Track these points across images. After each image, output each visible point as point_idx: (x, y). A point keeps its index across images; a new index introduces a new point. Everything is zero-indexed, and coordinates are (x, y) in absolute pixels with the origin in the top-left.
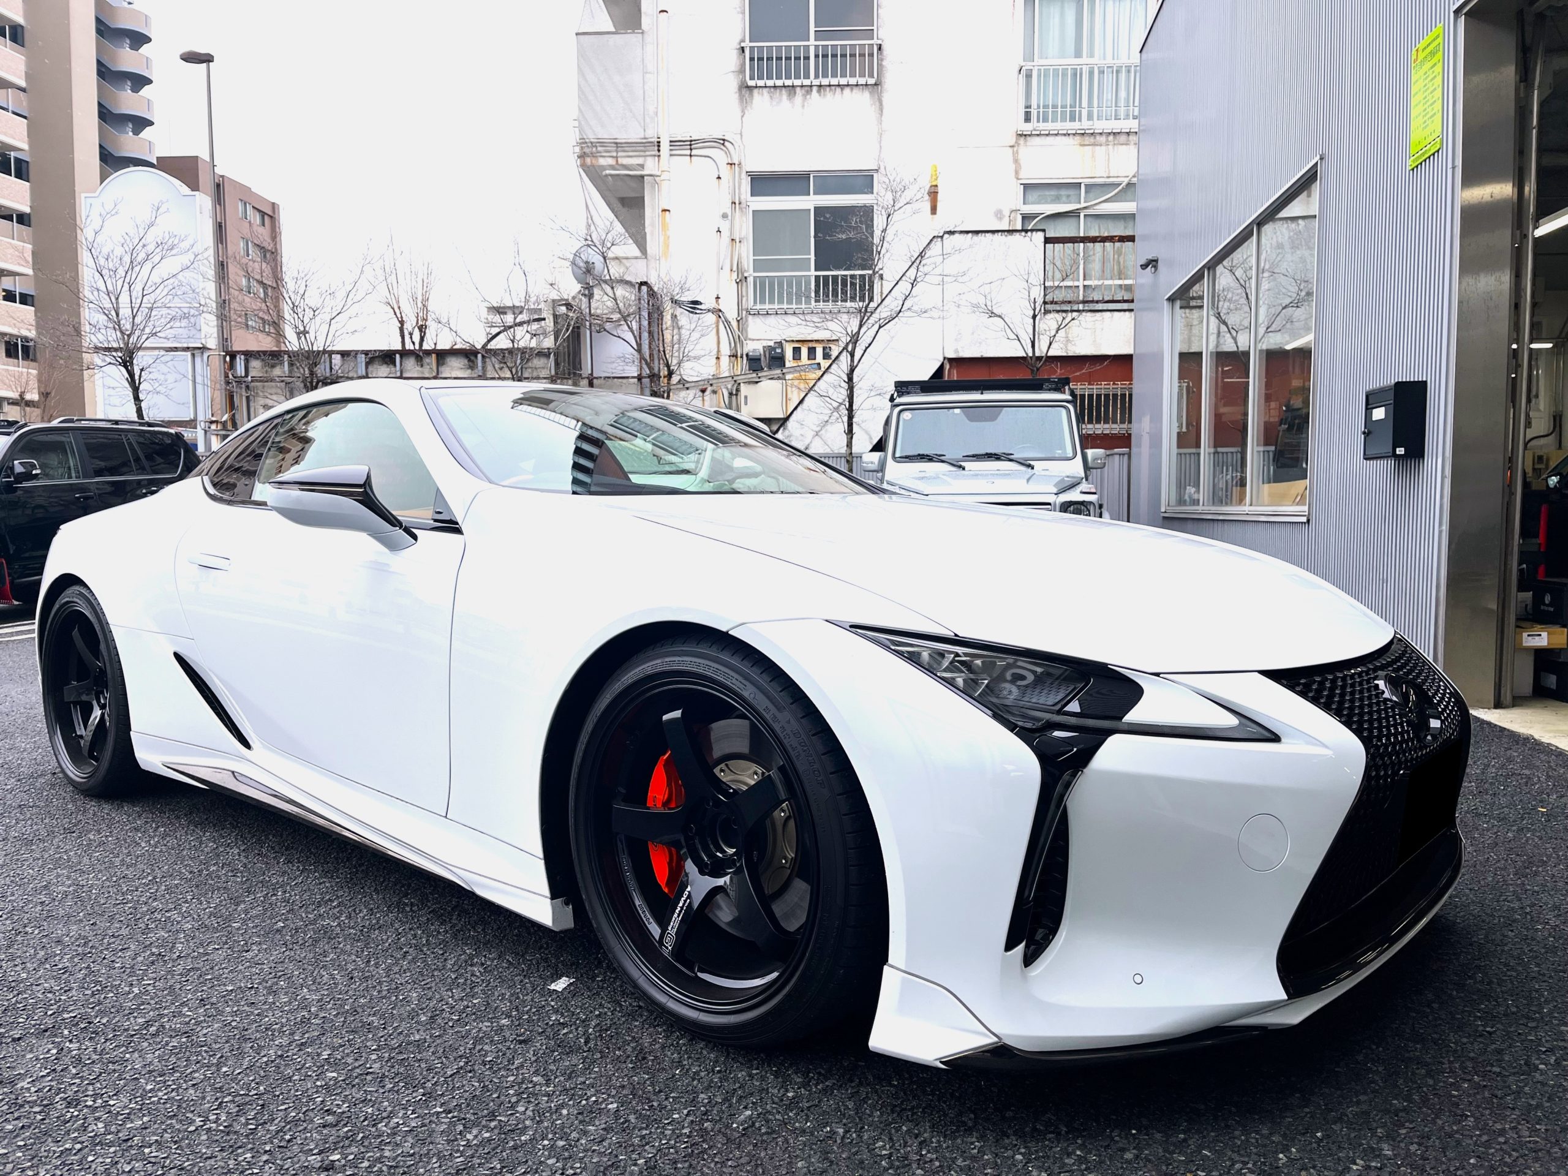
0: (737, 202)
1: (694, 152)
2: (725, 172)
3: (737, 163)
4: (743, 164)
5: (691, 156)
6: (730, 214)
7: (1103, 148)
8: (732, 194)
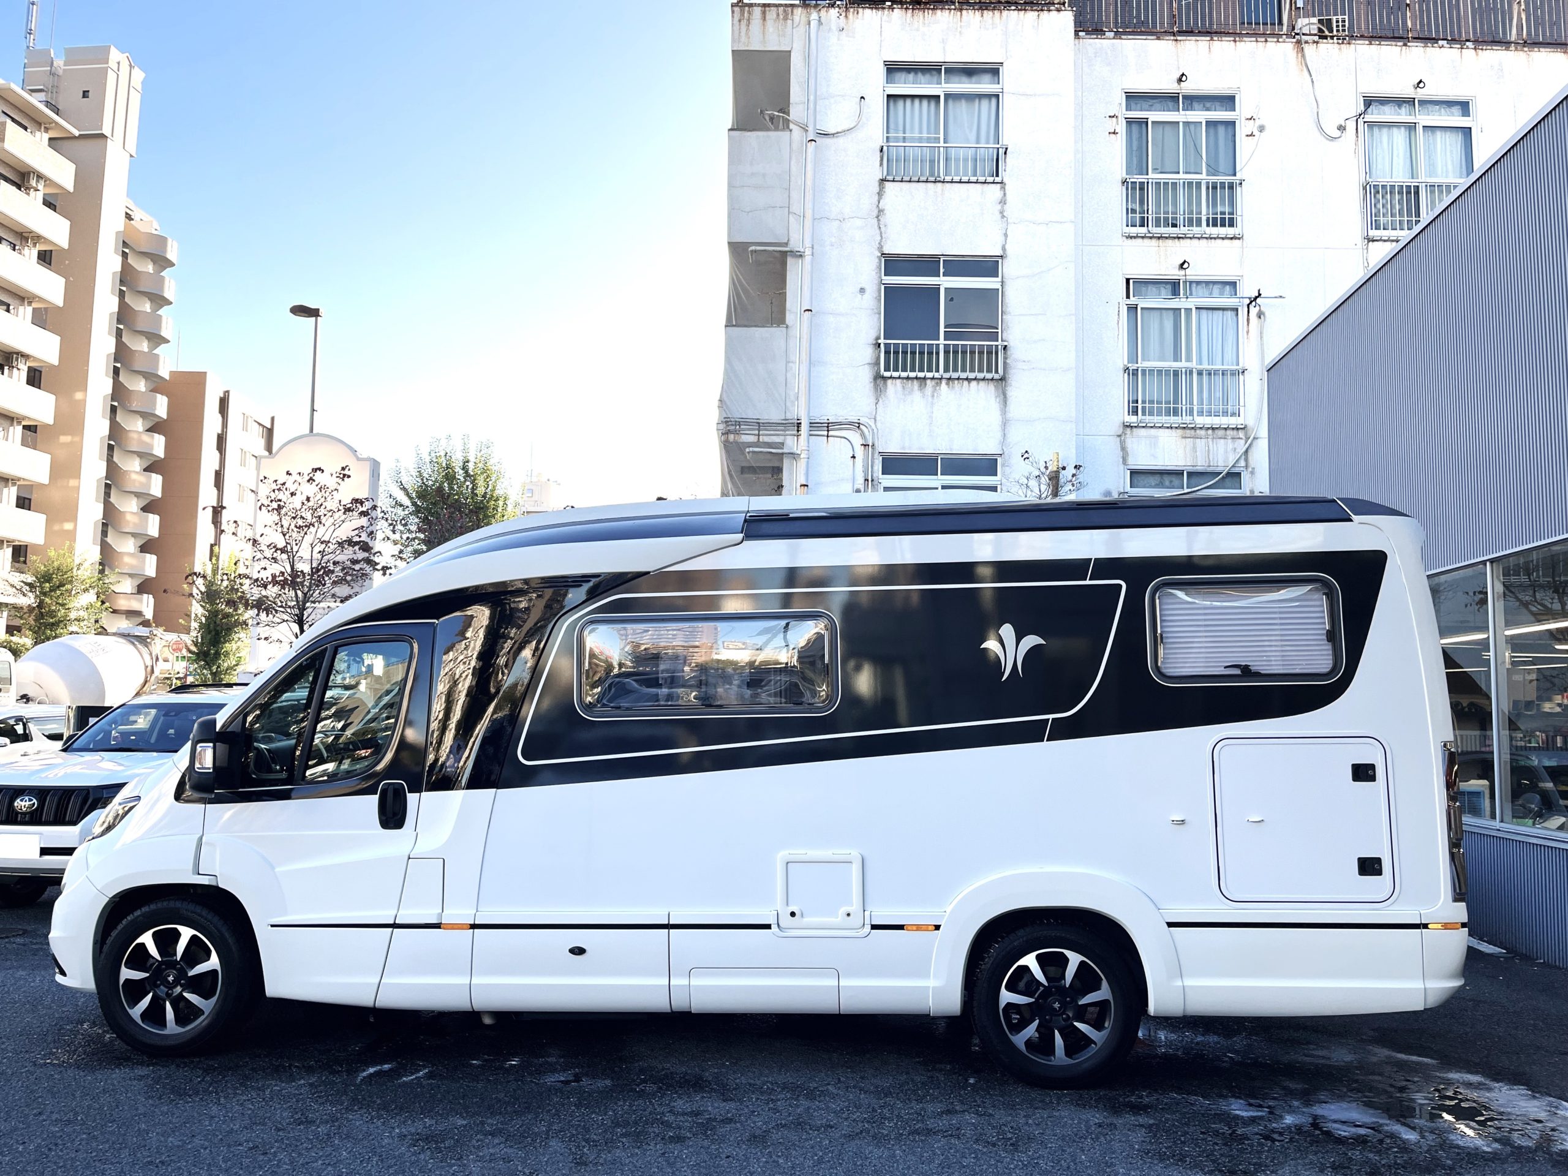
0: (870, 480)
1: (831, 433)
2: (860, 452)
3: (871, 444)
4: (876, 444)
5: (828, 436)
6: (862, 490)
7: (1203, 441)
8: (866, 472)
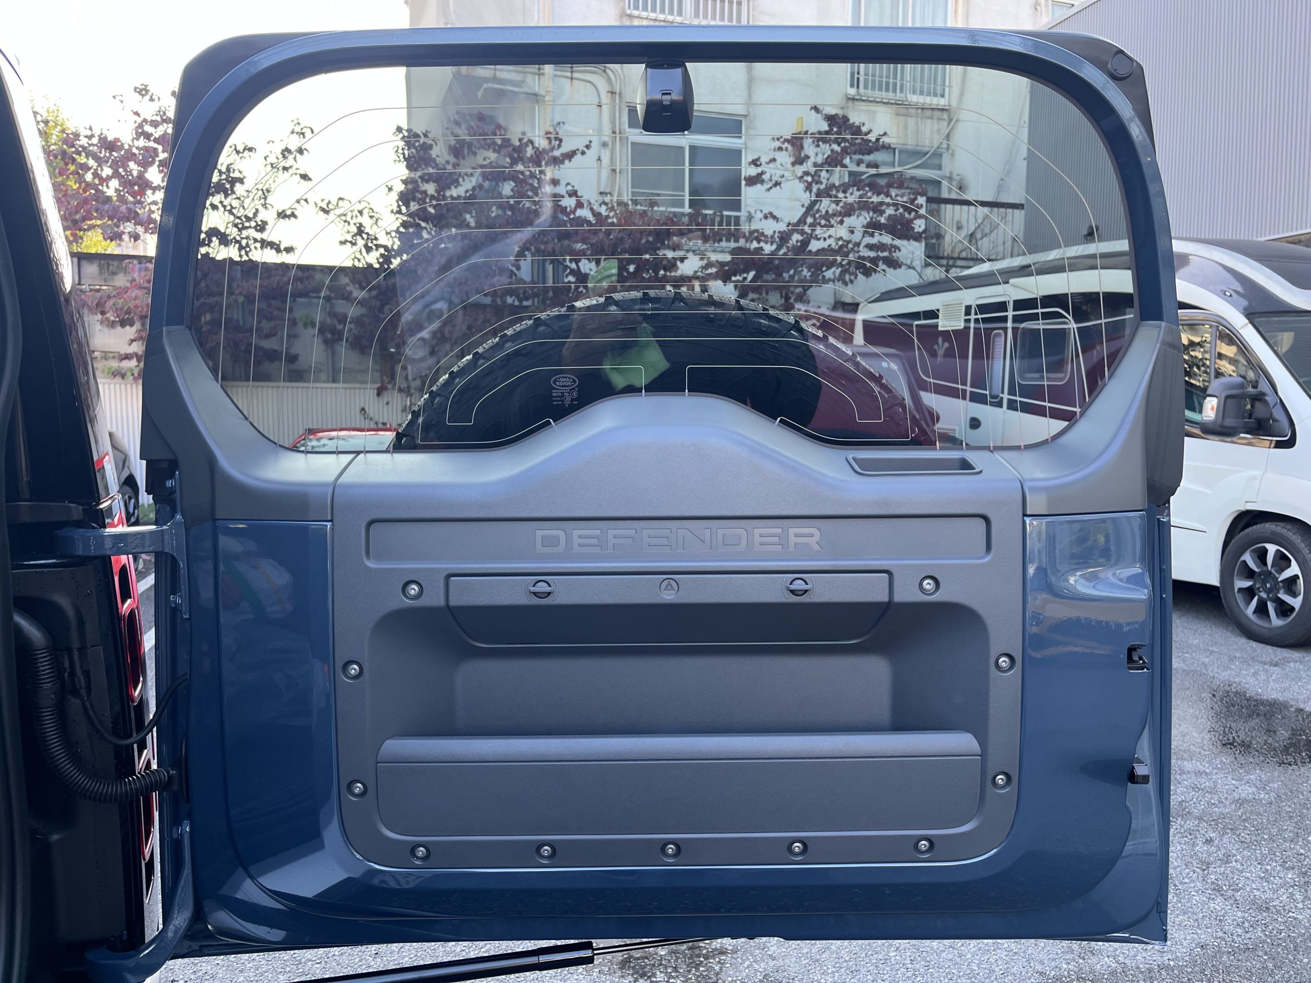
0: (618, 132)
1: (575, 75)
2: (605, 99)
3: (618, 91)
4: (623, 93)
5: (572, 78)
6: (610, 144)
7: (914, 119)
8: (613, 122)
